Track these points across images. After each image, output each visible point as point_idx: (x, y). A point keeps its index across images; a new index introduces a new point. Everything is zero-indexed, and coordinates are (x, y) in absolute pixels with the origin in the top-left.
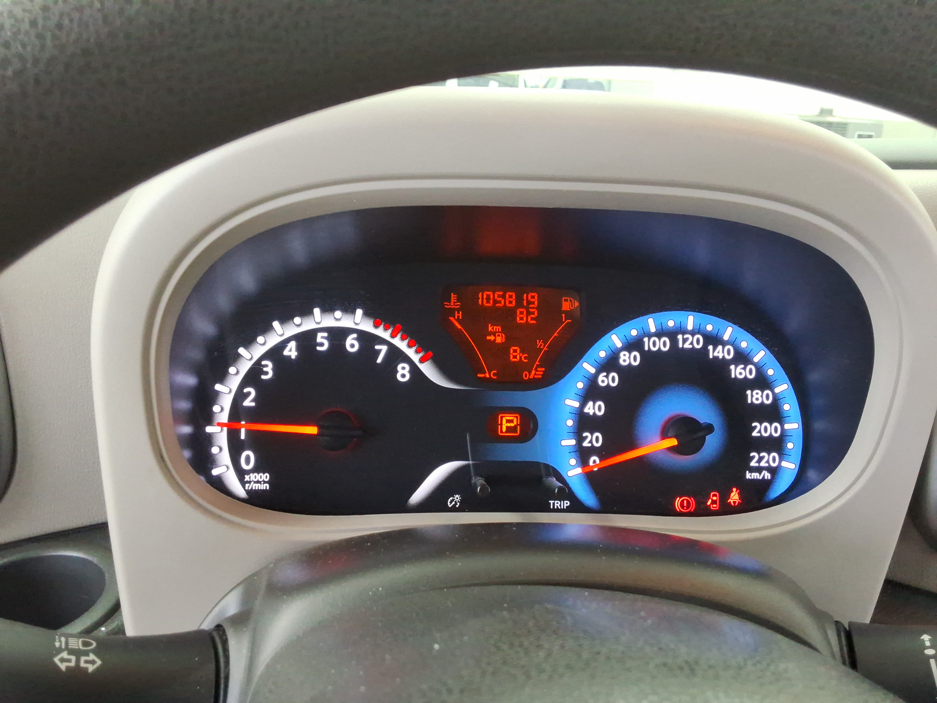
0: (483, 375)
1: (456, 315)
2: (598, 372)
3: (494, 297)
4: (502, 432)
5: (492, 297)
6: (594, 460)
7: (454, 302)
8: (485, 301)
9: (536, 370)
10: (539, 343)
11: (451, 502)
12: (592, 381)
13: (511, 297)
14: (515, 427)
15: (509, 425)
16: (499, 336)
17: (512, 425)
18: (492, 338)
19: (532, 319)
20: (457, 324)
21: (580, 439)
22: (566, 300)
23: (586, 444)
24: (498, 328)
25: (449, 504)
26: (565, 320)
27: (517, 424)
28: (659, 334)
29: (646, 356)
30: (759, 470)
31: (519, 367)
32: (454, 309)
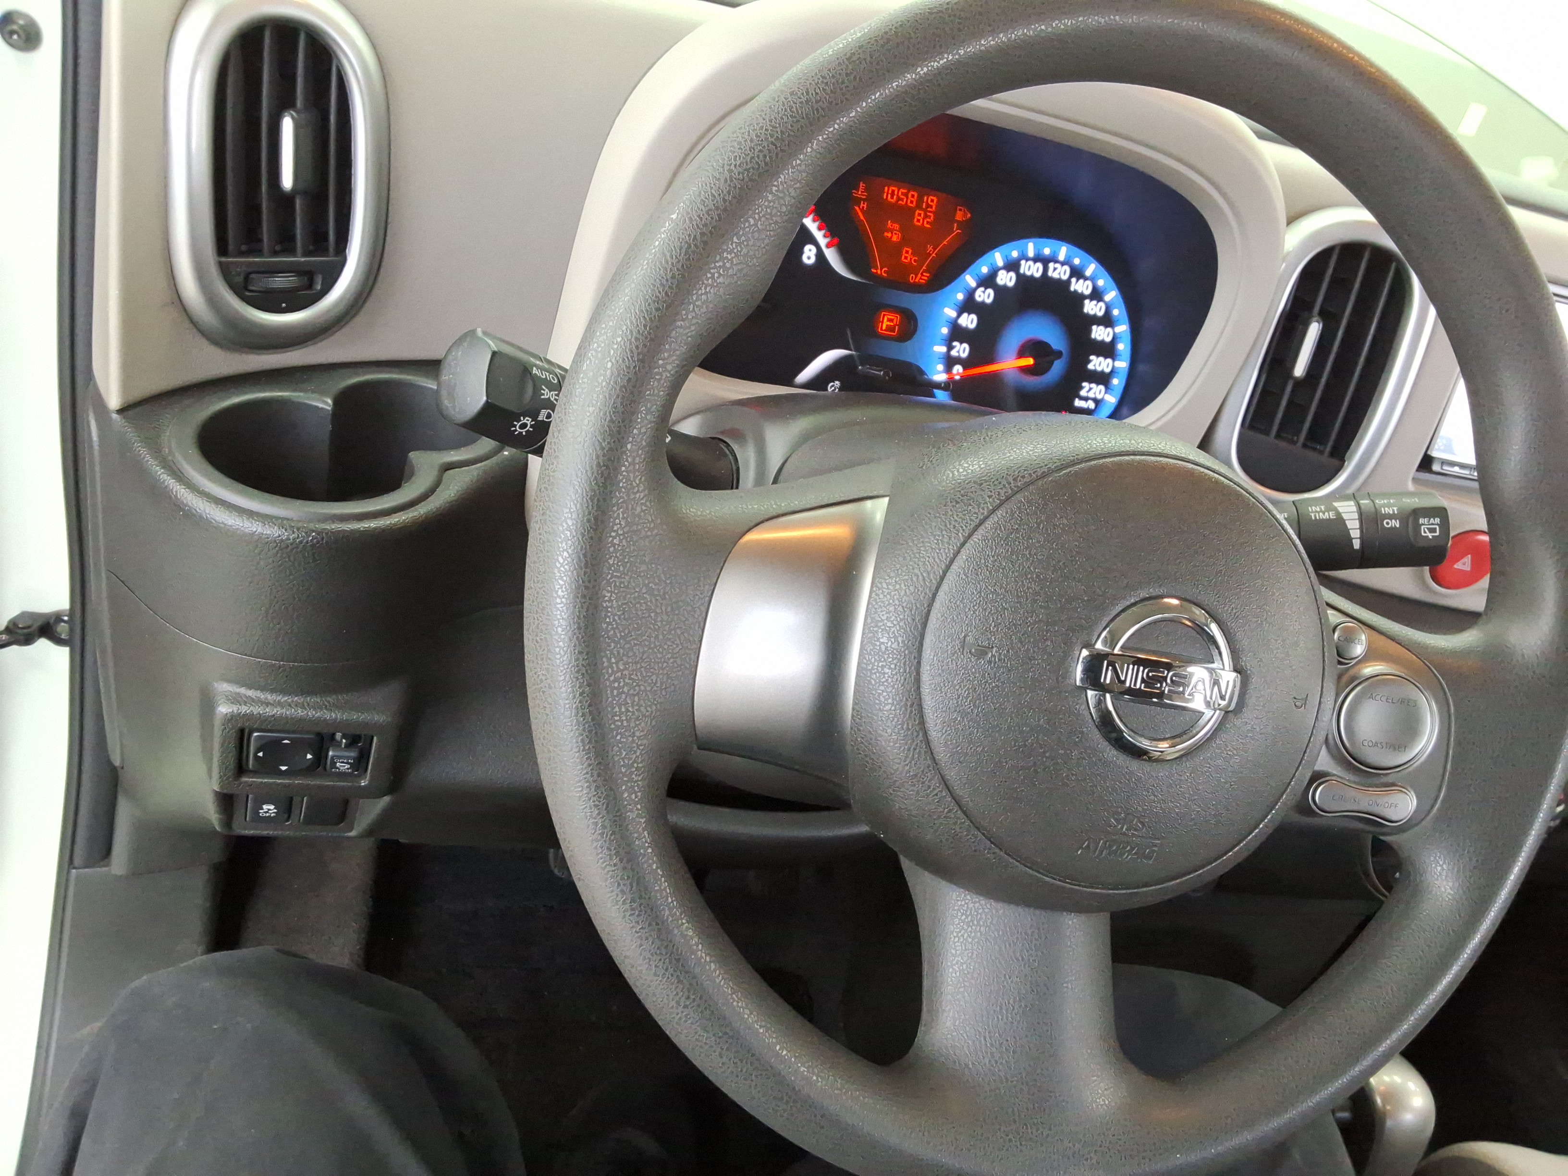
0: (875, 271)
1: (862, 205)
2: (978, 286)
3: (898, 193)
4: (881, 329)
5: (896, 193)
6: (958, 369)
7: (862, 192)
8: (889, 196)
9: (922, 275)
10: (930, 248)
11: (831, 387)
12: (971, 294)
13: (913, 196)
14: (894, 326)
15: (889, 323)
16: (896, 234)
17: (892, 324)
18: (889, 235)
19: (928, 222)
20: (860, 214)
21: (950, 348)
22: (960, 210)
23: (954, 353)
24: (896, 226)
25: (829, 388)
26: (957, 230)
27: (896, 325)
28: (1035, 260)
29: (1021, 278)
30: (1086, 399)
31: (908, 269)
32: (861, 199)
